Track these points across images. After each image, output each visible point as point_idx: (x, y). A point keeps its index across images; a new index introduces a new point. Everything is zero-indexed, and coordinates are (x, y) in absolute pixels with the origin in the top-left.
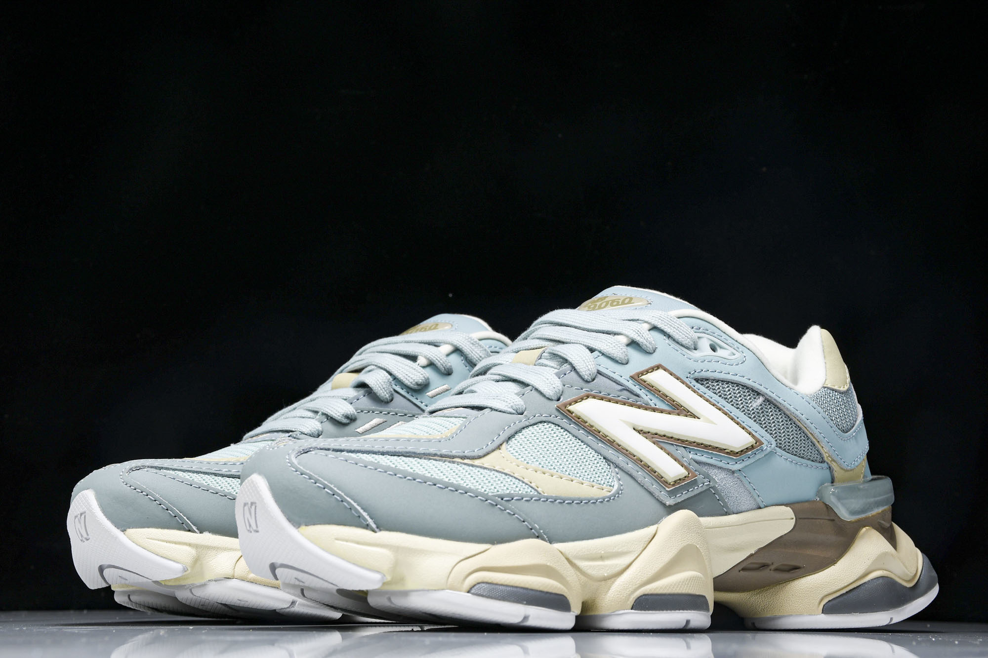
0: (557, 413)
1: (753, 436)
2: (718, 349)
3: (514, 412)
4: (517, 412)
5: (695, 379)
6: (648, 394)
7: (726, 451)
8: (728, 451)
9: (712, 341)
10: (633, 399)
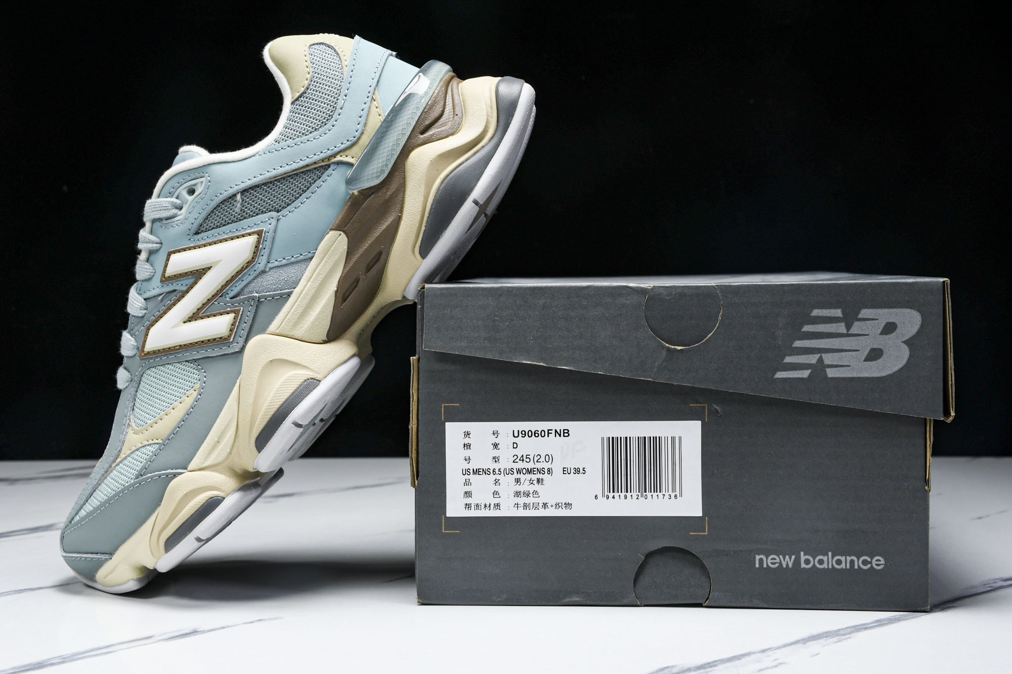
0: (144, 361)
1: (253, 233)
2: (194, 187)
3: (128, 384)
4: (128, 381)
5: (195, 234)
6: (178, 283)
7: (245, 266)
8: (246, 265)
9: (186, 187)
10: (174, 297)
